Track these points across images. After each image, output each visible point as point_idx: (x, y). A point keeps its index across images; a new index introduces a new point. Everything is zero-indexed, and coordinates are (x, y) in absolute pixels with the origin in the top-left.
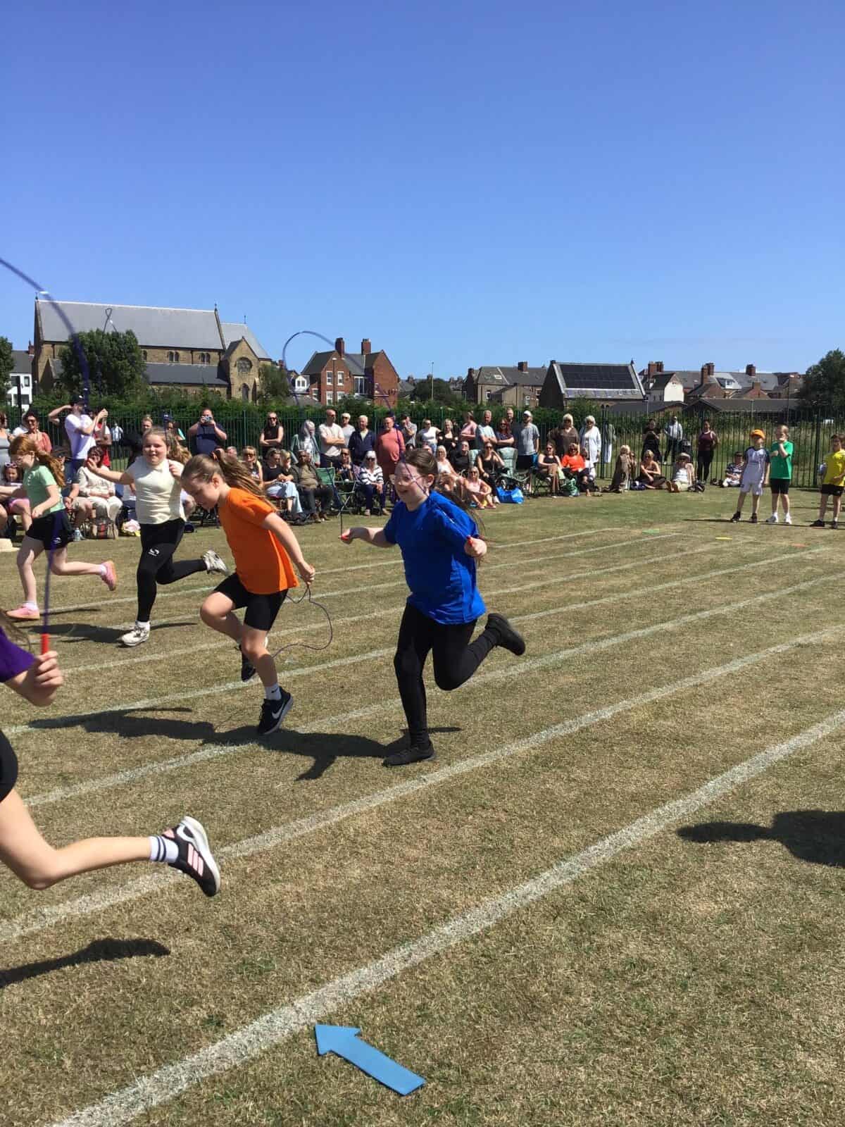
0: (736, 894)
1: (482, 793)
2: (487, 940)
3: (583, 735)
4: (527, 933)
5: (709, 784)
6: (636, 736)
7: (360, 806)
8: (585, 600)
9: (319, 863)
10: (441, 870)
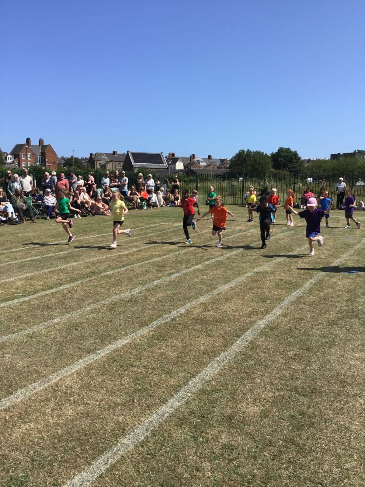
0: (265, 401)
1: (130, 358)
2: (149, 444)
3: (174, 322)
4: (169, 437)
5: (237, 343)
6: (198, 321)
7: (67, 372)
8: (160, 256)
9: (48, 408)
10: (117, 404)
